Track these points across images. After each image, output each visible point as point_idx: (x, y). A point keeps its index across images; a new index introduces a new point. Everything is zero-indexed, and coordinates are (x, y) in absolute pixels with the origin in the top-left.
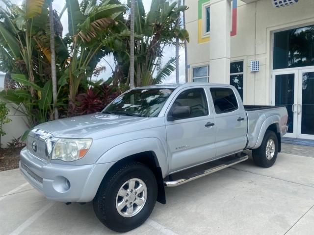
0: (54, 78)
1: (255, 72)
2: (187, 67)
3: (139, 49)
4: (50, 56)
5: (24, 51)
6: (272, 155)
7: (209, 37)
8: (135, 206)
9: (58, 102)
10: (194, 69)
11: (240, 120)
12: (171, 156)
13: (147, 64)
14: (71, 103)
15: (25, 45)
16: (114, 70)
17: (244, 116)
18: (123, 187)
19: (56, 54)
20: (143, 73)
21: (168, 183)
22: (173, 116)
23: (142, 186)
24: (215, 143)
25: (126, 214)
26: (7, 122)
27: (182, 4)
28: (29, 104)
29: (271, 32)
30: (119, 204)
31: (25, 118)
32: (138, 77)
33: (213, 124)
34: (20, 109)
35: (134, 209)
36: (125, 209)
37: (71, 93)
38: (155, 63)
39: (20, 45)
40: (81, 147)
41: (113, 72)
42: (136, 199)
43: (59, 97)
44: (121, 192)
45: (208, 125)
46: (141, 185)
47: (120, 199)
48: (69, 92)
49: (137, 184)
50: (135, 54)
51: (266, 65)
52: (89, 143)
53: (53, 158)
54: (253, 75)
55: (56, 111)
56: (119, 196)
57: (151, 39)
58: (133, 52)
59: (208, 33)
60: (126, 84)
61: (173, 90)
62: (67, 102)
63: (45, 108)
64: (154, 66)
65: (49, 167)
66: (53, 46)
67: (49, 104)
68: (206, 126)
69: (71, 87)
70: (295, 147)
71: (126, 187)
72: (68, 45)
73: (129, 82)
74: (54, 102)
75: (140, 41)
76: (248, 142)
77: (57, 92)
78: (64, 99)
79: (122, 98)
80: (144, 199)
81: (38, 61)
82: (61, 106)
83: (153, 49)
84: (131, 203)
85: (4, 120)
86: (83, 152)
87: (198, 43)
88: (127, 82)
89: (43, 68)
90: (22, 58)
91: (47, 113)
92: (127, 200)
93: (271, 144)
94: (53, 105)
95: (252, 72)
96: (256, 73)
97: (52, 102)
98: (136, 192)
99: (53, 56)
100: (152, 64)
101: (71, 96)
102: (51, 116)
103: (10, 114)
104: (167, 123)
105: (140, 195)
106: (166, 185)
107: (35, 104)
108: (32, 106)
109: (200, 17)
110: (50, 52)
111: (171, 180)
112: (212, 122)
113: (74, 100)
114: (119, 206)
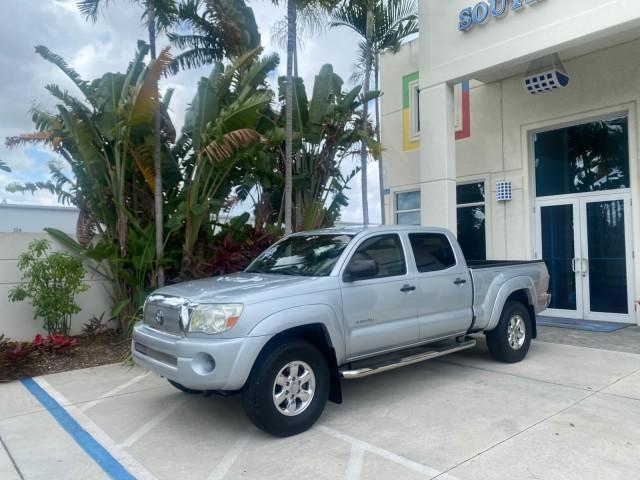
0: (159, 217)
1: (505, 201)
2: (384, 192)
3: (298, 165)
4: (154, 180)
5: (111, 173)
6: (521, 341)
7: (418, 141)
8: (298, 401)
9: (165, 257)
10: (397, 195)
11: (458, 282)
12: (350, 332)
13: (312, 191)
14: (186, 258)
15: (113, 163)
16: (257, 201)
17: (466, 277)
18: (283, 372)
19: (163, 176)
20: (307, 205)
21: (346, 373)
22: (352, 275)
23: (308, 374)
24: (417, 316)
25: (286, 412)
26: (83, 290)
27: (372, 88)
28: (116, 260)
29: (529, 132)
30: (277, 396)
31: (108, 284)
32: (298, 213)
33: (413, 288)
34: (100, 269)
35: (297, 407)
36: (284, 405)
37: (187, 241)
38: (327, 187)
39: (106, 163)
40: (228, 315)
41: (255, 205)
42: (299, 391)
43: (167, 249)
44: (280, 379)
45: (406, 289)
46: (306, 372)
47: (279, 389)
48: (185, 241)
49: (301, 371)
50: (293, 174)
51: (523, 189)
52: (239, 309)
53: (190, 330)
54: (501, 206)
55: (161, 272)
56: (277, 385)
57: (319, 148)
58: (290, 171)
59: (418, 133)
60: (276, 224)
61: (352, 237)
62: (180, 257)
63: (143, 268)
64: (325, 192)
65: (185, 342)
66: (158, 165)
67: (151, 261)
68: (402, 290)
69: (188, 231)
70: (574, 334)
71: (286, 373)
72: (180, 160)
73: (283, 220)
74: (158, 258)
75: (301, 151)
76: (474, 318)
77: (164, 241)
78: (173, 252)
79: (275, 249)
80: (311, 392)
81: (131, 188)
82: (169, 263)
83: (322, 166)
84: (293, 396)
85: (80, 288)
86: (232, 321)
87: (404, 150)
88: (279, 220)
89: (140, 200)
90: (106, 184)
91: (147, 276)
92: (287, 392)
93: (517, 323)
94: (156, 261)
95: (500, 202)
96: (507, 204)
97: (155, 258)
98: (300, 382)
99: (158, 181)
100: (321, 190)
101: (187, 247)
102: (153, 282)
103: (87, 279)
104: (343, 284)
105: (306, 386)
106: (342, 375)
107: (126, 260)
108: (122, 265)
109: (406, 105)
110: (154, 174)
111: (350, 369)
112: (411, 285)
113: (190, 254)
114: (278, 398)
